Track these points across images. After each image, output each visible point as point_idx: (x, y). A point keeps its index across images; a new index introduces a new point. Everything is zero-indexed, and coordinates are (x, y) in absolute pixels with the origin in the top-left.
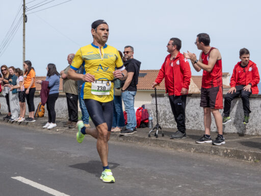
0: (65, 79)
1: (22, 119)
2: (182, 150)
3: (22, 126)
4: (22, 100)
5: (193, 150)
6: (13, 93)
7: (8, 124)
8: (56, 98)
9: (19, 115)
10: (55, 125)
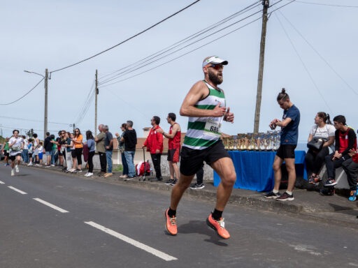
0: (98, 142)
1: (73, 170)
2: (153, 189)
3: (72, 175)
4: (74, 157)
5: (158, 188)
6: (68, 151)
7: (65, 174)
8: (93, 155)
9: (72, 167)
10: (92, 174)
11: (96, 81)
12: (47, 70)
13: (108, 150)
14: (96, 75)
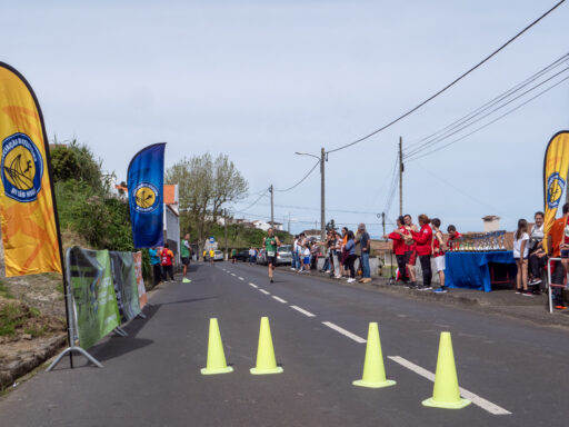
11: (401, 152)
12: (323, 150)
13: (365, 252)
14: (400, 144)
